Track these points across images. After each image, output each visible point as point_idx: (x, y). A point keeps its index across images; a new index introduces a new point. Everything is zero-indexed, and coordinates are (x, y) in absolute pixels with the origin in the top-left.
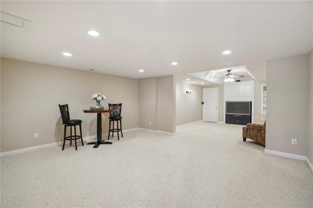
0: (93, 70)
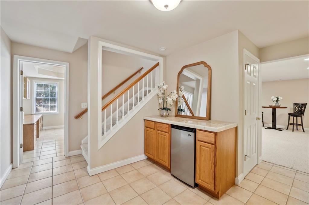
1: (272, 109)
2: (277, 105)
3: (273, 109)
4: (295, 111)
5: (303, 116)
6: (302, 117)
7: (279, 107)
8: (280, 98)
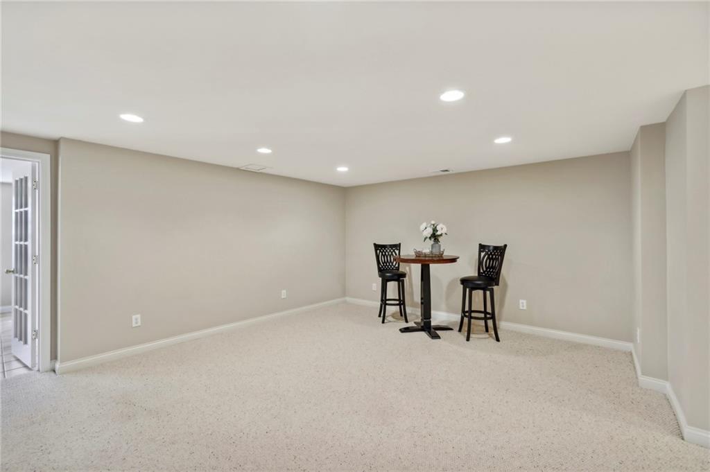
0: (447, 171)
1: (420, 265)
2: (436, 251)
3: (422, 266)
4: (482, 271)
5: (495, 288)
6: (493, 289)
7: (441, 260)
8: (442, 229)
